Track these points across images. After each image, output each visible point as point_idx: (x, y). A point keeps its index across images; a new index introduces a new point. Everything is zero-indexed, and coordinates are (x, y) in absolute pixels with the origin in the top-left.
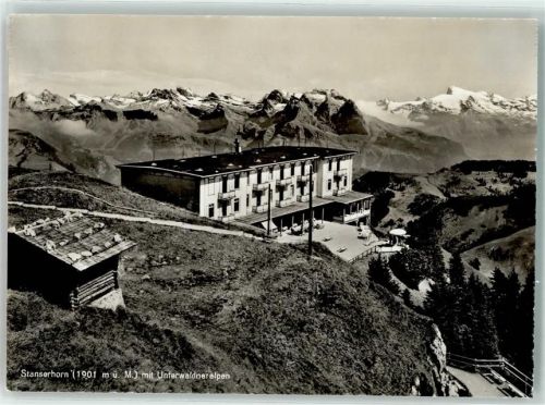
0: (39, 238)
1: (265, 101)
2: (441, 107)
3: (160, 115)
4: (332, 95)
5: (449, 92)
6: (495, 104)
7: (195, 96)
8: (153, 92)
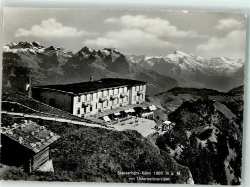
0: (14, 136)
1: (79, 52)
2: (170, 60)
3: (22, 57)
4: (114, 51)
5: (175, 53)
6: (197, 61)
7: (42, 47)
8: (20, 43)
